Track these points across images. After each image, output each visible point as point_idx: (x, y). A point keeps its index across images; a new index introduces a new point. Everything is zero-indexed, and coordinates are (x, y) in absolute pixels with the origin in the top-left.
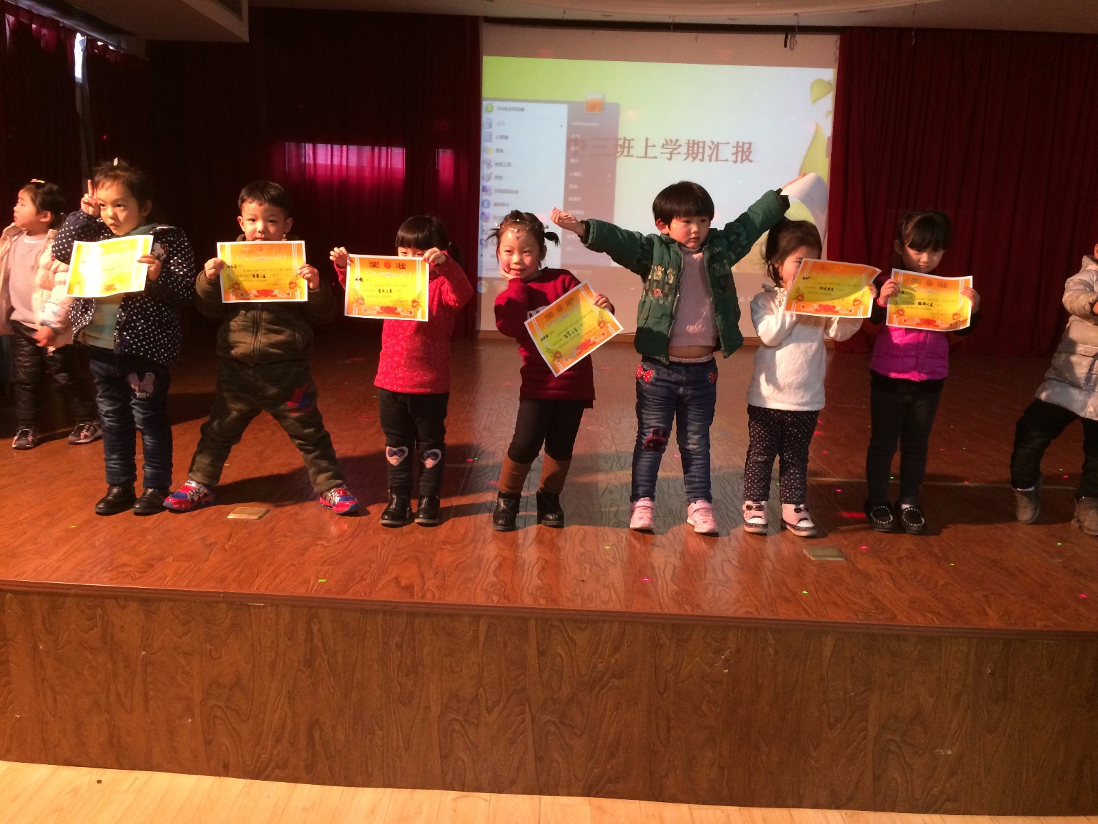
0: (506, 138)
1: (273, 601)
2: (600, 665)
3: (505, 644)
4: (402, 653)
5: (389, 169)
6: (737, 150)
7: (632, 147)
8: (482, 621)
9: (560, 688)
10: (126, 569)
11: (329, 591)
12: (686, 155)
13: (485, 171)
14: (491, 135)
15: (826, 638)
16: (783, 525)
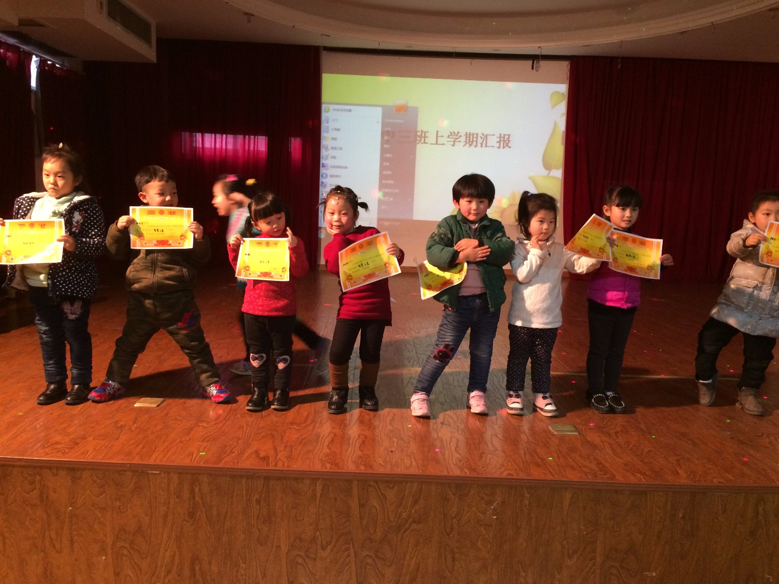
0: (339, 130)
1: (167, 470)
2: (404, 514)
3: (335, 499)
4: (260, 507)
5: (256, 152)
6: (500, 139)
7: (427, 137)
8: (318, 483)
9: (375, 532)
10: (58, 446)
11: (207, 461)
12: (465, 143)
13: (323, 153)
14: (328, 128)
15: (566, 492)
16: (535, 409)
